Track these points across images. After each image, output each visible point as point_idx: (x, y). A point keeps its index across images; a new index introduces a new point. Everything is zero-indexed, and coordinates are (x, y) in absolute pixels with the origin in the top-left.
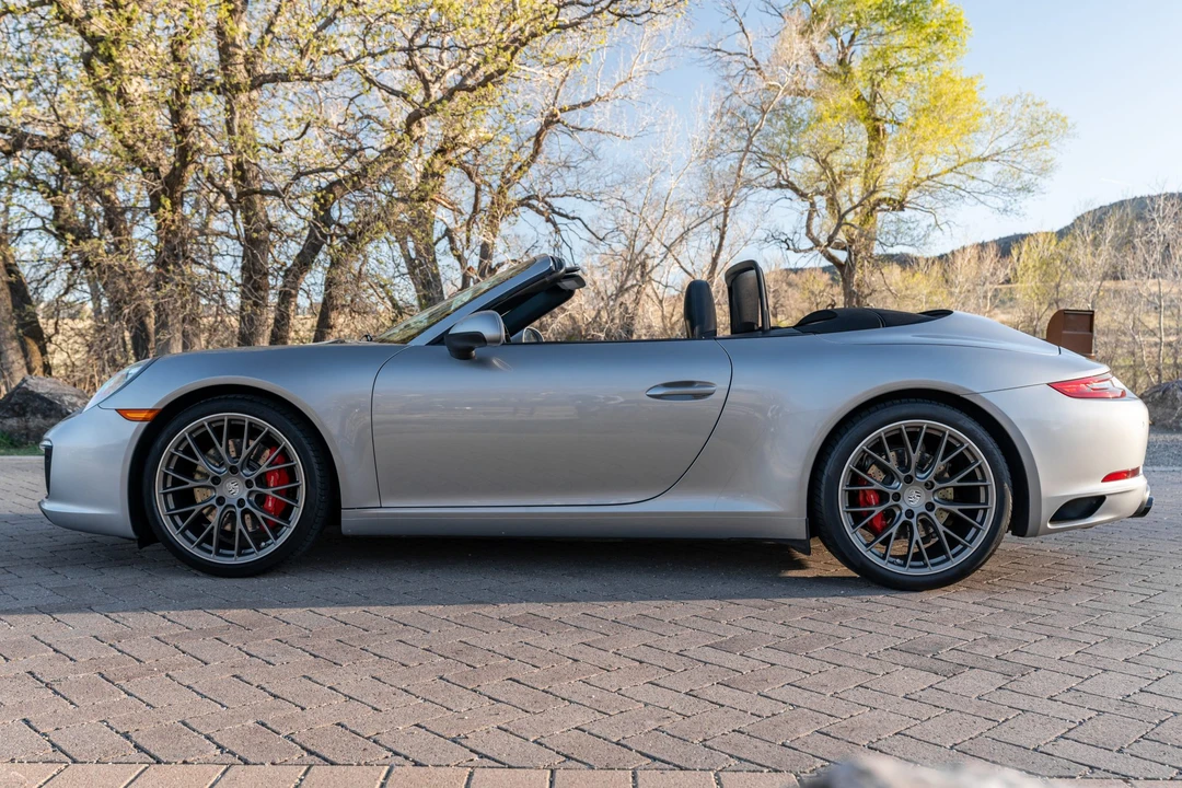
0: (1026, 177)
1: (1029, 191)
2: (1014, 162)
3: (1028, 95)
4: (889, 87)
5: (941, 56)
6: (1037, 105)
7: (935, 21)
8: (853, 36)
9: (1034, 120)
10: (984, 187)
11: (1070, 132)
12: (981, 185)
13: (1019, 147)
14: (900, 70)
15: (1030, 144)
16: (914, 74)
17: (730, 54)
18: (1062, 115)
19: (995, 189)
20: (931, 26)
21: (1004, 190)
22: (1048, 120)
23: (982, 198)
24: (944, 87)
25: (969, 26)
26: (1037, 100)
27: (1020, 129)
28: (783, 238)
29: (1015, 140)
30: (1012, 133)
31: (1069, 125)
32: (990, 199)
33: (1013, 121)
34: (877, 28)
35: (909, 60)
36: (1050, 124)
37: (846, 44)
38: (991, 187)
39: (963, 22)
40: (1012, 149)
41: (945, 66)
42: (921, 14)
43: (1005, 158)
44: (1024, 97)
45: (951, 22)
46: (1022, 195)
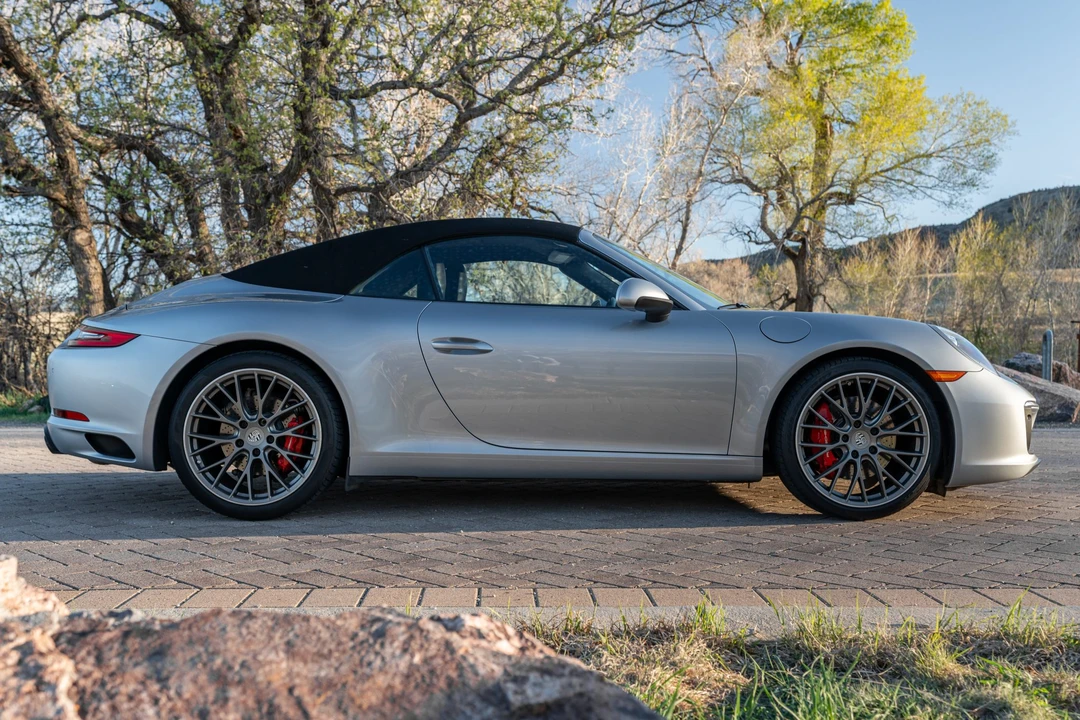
0: (970, 172)
1: (974, 186)
2: (958, 158)
3: (968, 96)
4: (837, 88)
5: (886, 58)
6: (978, 104)
7: (879, 25)
8: (801, 39)
9: (976, 118)
10: (931, 182)
11: (1011, 129)
12: (928, 180)
13: (962, 144)
14: (847, 70)
15: (972, 141)
16: (861, 74)
17: (684, 55)
18: (1003, 113)
19: (941, 184)
20: (875, 30)
21: (949, 185)
22: (988, 119)
23: (929, 192)
24: (892, 87)
25: (912, 30)
26: (977, 99)
27: (963, 127)
28: (746, 230)
29: (959, 137)
30: (955, 131)
31: (1009, 122)
32: (936, 193)
33: (956, 120)
34: (824, 30)
35: (856, 61)
36: (991, 122)
37: (794, 46)
38: (937, 182)
39: (906, 26)
40: (955, 146)
41: (893, 67)
42: (866, 19)
43: (950, 155)
44: (965, 96)
45: (895, 26)
46: (966, 188)
